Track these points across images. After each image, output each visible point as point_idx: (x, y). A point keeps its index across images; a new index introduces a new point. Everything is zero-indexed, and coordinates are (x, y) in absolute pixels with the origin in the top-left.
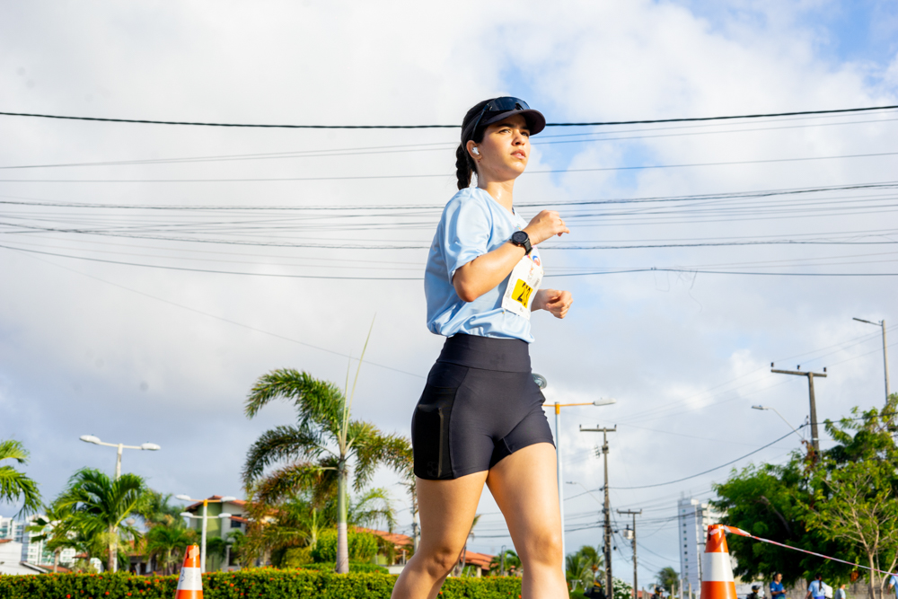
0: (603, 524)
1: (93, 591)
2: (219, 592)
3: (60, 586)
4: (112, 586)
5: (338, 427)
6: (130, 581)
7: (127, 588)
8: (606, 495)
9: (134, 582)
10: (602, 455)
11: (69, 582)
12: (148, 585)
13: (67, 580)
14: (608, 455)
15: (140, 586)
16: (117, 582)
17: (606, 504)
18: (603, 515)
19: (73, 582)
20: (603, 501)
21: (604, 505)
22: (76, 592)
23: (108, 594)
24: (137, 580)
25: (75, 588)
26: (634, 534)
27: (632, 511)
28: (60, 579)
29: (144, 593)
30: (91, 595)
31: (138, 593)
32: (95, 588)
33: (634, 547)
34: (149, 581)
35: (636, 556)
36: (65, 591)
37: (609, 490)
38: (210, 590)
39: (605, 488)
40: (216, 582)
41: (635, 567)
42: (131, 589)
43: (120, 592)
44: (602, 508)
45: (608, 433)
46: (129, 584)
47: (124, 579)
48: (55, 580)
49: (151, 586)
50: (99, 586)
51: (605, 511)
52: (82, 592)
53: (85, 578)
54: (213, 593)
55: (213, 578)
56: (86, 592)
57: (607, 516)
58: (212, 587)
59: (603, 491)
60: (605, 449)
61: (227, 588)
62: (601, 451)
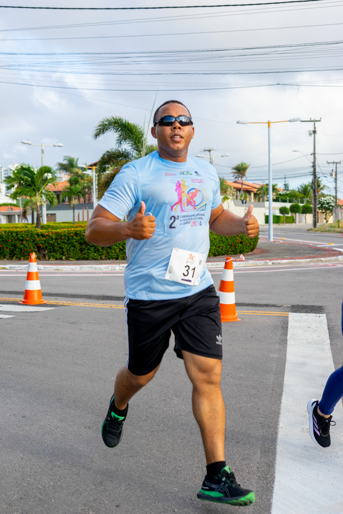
0: (312, 173)
1: (21, 238)
2: (80, 238)
3: (6, 235)
4: (29, 235)
5: (141, 149)
6: (38, 233)
7: (37, 237)
8: (315, 158)
9: (39, 234)
10: (313, 135)
11: (10, 234)
12: (47, 235)
13: (8, 233)
14: (316, 135)
15: (43, 235)
16: (32, 234)
17: (314, 163)
18: (313, 168)
19: (12, 234)
20: (312, 161)
21: (313, 163)
22: (13, 238)
23: (28, 239)
24: (41, 233)
25: (13, 237)
26: (336, 175)
27: (335, 162)
28: (5, 232)
29: (45, 239)
30: (20, 240)
31: (42, 239)
32: (22, 237)
33: (336, 182)
34: (47, 233)
35: (337, 186)
36: (8, 238)
37: (316, 155)
38: (76, 237)
39: (314, 154)
40: (78, 234)
41: (336, 193)
42: (39, 237)
43: (34, 238)
44: (312, 164)
45: (316, 123)
46: (38, 235)
47: (35, 232)
48: (3, 233)
49: (48, 235)
50: (23, 235)
51: (314, 166)
52: (16, 238)
53: (17, 232)
54: (77, 238)
55: (76, 231)
56: (18, 238)
57: (315, 169)
58: (77, 236)
59: (313, 155)
60: (315, 132)
61: (83, 236)
62: (312, 133)
